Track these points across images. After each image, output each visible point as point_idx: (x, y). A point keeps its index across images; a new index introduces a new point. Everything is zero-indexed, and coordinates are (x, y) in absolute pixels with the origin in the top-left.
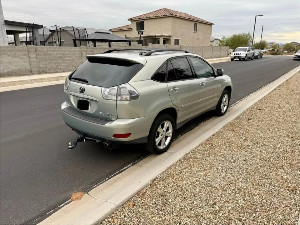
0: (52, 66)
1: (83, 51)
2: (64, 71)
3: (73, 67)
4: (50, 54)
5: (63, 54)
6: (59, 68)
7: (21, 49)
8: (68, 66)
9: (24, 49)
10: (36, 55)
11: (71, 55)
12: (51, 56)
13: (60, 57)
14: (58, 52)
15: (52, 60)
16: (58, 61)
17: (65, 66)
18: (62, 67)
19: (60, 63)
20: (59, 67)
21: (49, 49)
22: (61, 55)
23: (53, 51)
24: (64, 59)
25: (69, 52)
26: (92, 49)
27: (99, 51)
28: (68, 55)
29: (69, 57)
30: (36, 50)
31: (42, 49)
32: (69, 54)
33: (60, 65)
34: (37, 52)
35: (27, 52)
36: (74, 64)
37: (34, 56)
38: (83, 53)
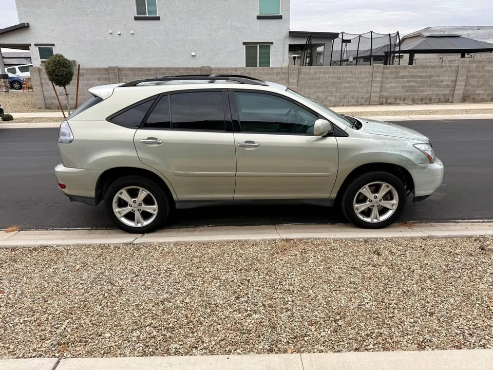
0: (318, 96)
1: (376, 72)
2: (336, 104)
3: (353, 98)
4: (319, 79)
5: (339, 78)
6: (328, 100)
7: (280, 71)
8: (344, 97)
9: (283, 71)
10: (298, 80)
11: (354, 79)
12: (319, 81)
13: (334, 83)
14: (331, 75)
15: (320, 87)
16: (329, 89)
17: (339, 96)
18: (333, 99)
19: (331, 92)
20: (329, 98)
21: (318, 70)
22: (335, 80)
23: (325, 73)
24: (339, 85)
25: (350, 75)
26: (397, 69)
27: (409, 72)
28: (348, 79)
29: (350, 82)
30: (299, 73)
31: (308, 71)
32: (350, 77)
33: (331, 96)
34: (301, 76)
35: (287, 76)
36: (356, 94)
37: (295, 81)
38: (376, 76)
